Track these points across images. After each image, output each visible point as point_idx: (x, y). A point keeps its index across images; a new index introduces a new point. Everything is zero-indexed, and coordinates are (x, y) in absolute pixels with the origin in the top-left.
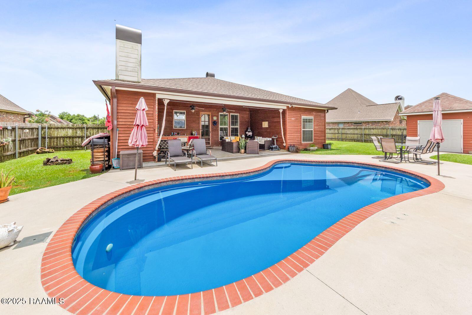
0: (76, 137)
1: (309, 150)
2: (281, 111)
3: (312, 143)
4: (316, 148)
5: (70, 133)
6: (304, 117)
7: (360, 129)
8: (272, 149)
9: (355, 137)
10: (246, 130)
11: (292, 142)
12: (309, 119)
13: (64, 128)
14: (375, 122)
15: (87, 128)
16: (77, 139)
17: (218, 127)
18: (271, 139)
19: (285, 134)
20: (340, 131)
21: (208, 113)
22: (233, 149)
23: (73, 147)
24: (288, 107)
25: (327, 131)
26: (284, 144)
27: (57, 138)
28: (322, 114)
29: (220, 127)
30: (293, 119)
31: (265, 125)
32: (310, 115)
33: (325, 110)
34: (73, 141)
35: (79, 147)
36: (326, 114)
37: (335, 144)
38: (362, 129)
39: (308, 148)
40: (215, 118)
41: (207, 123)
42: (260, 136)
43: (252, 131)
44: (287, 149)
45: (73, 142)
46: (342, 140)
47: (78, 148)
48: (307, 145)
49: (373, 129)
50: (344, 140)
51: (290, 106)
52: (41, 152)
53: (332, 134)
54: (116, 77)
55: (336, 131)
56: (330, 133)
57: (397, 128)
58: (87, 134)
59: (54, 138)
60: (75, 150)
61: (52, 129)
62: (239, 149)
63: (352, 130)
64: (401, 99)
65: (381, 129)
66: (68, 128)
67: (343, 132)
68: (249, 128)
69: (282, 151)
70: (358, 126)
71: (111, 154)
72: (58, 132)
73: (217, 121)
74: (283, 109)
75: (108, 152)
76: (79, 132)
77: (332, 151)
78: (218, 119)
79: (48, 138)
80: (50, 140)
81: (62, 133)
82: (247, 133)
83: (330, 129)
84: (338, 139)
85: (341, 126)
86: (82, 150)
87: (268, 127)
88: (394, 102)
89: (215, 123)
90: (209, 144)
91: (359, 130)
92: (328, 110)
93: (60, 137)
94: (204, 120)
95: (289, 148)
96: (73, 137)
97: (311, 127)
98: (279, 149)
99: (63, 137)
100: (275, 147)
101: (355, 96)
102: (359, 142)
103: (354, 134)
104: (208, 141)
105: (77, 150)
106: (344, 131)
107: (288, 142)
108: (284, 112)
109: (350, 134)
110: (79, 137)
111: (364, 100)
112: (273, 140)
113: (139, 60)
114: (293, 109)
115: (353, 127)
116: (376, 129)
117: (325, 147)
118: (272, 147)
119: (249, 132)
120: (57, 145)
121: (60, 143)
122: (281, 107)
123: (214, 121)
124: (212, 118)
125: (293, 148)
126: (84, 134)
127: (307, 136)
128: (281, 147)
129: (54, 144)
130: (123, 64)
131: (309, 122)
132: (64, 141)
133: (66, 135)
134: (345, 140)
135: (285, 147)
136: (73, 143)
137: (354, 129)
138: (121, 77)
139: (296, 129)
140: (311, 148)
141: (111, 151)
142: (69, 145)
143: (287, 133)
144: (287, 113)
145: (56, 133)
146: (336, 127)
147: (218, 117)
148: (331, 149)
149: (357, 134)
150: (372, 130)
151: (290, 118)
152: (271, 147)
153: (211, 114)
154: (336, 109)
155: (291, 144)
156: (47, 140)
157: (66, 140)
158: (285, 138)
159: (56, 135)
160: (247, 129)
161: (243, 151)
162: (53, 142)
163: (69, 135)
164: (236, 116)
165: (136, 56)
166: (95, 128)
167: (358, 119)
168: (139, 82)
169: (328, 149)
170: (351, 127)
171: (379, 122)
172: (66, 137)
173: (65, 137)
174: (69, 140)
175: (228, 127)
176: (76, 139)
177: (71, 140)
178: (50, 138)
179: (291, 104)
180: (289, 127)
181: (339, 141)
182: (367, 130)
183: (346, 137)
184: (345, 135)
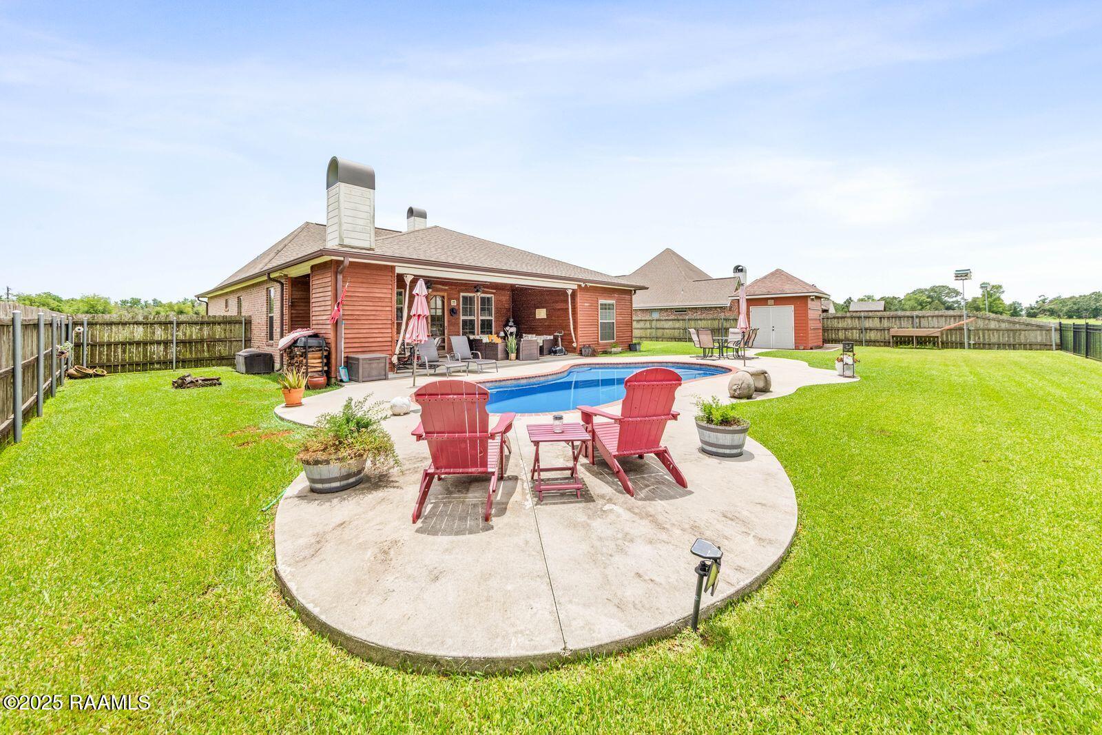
0: (152, 343)
1: (610, 353)
2: (569, 292)
3: (614, 343)
4: (620, 349)
5: (139, 333)
6: (601, 301)
7: (683, 320)
8: (555, 352)
9: (676, 333)
10: (504, 323)
11: (585, 340)
12: (609, 305)
13: (124, 324)
14: (706, 308)
15: (179, 324)
16: (155, 346)
17: (459, 318)
18: (552, 337)
19: (575, 328)
20: (654, 324)
21: (442, 294)
22: (497, 354)
23: (145, 364)
24: (579, 286)
25: (635, 324)
26: (575, 345)
27: (109, 344)
28: (627, 297)
29: (462, 318)
30: (586, 304)
31: (541, 314)
32: (610, 298)
33: (631, 290)
34: (145, 351)
35: (158, 363)
36: (633, 297)
37: (646, 345)
38: (685, 320)
39: (610, 350)
40: (454, 303)
41: (439, 312)
42: (533, 334)
43: (516, 324)
44: (579, 352)
45: (147, 353)
46: (657, 339)
47: (156, 366)
48: (606, 345)
49: (701, 320)
51: (583, 285)
52: (80, 375)
53: (642, 329)
54: (340, 240)
55: (648, 325)
56: (638, 329)
57: (731, 318)
58: (177, 335)
59: (101, 345)
60: (151, 370)
61: (98, 326)
62: (507, 353)
63: (671, 323)
64: (741, 270)
65: (712, 319)
66: (134, 324)
67: (658, 326)
68: (511, 320)
69: (570, 355)
70: (681, 314)
71: (333, 361)
72: (112, 332)
73: (456, 308)
74: (573, 290)
75: (328, 357)
76: (159, 333)
77: (642, 353)
78: (458, 304)
79: (88, 345)
80: (92, 350)
81: (121, 334)
82: (508, 328)
83: (638, 321)
84: (651, 338)
85: (656, 316)
86: (166, 369)
87: (545, 317)
88: (733, 276)
89: (453, 311)
90: (444, 349)
91: (681, 322)
92: (635, 291)
93: (116, 344)
94: (434, 307)
95: (581, 351)
96: (145, 344)
97: (611, 318)
98: (566, 353)
99: (123, 344)
100: (560, 350)
101: (677, 263)
102: (681, 341)
103: (674, 329)
104: (443, 344)
105: (154, 369)
106: (660, 324)
107: (580, 340)
108: (574, 293)
109: (668, 329)
110: (159, 343)
111: (691, 270)
112: (556, 339)
113: (372, 214)
114: (586, 289)
115: (673, 317)
116: (704, 319)
117: (632, 348)
118: (556, 351)
119: (511, 327)
120: (109, 360)
121: (115, 356)
122: (570, 286)
123: (453, 309)
124: (449, 303)
125: (587, 350)
126: (172, 335)
127: (607, 330)
128: (569, 349)
129: (100, 358)
130: (350, 220)
131: (609, 309)
132: (124, 352)
133: (130, 339)
134: (661, 339)
135: (575, 348)
136: (145, 356)
137: (675, 320)
138: (346, 242)
139: (591, 321)
140: (613, 350)
141: (333, 356)
142: (136, 359)
143: (579, 326)
144: (579, 295)
145: (106, 335)
146: (647, 317)
147: (458, 300)
148: (640, 351)
149: (679, 329)
150: (699, 322)
151: (583, 303)
152: (554, 349)
153: (448, 295)
154: (648, 288)
155: (585, 343)
156: (86, 350)
157: (130, 349)
158: (575, 334)
159: (106, 339)
160: (508, 321)
161: (513, 356)
162: (100, 353)
163: (136, 339)
164: (488, 298)
165: (367, 209)
166: (196, 323)
167: (681, 304)
168: (373, 250)
169: (636, 350)
170: (670, 318)
171: (711, 308)
172: (131, 344)
173: (128, 342)
174: (136, 349)
175: (475, 318)
176: (153, 347)
177: (141, 349)
178: (93, 346)
179: (584, 281)
180: (581, 318)
181: (651, 340)
182: (693, 322)
183: (663, 334)
184: (661, 330)
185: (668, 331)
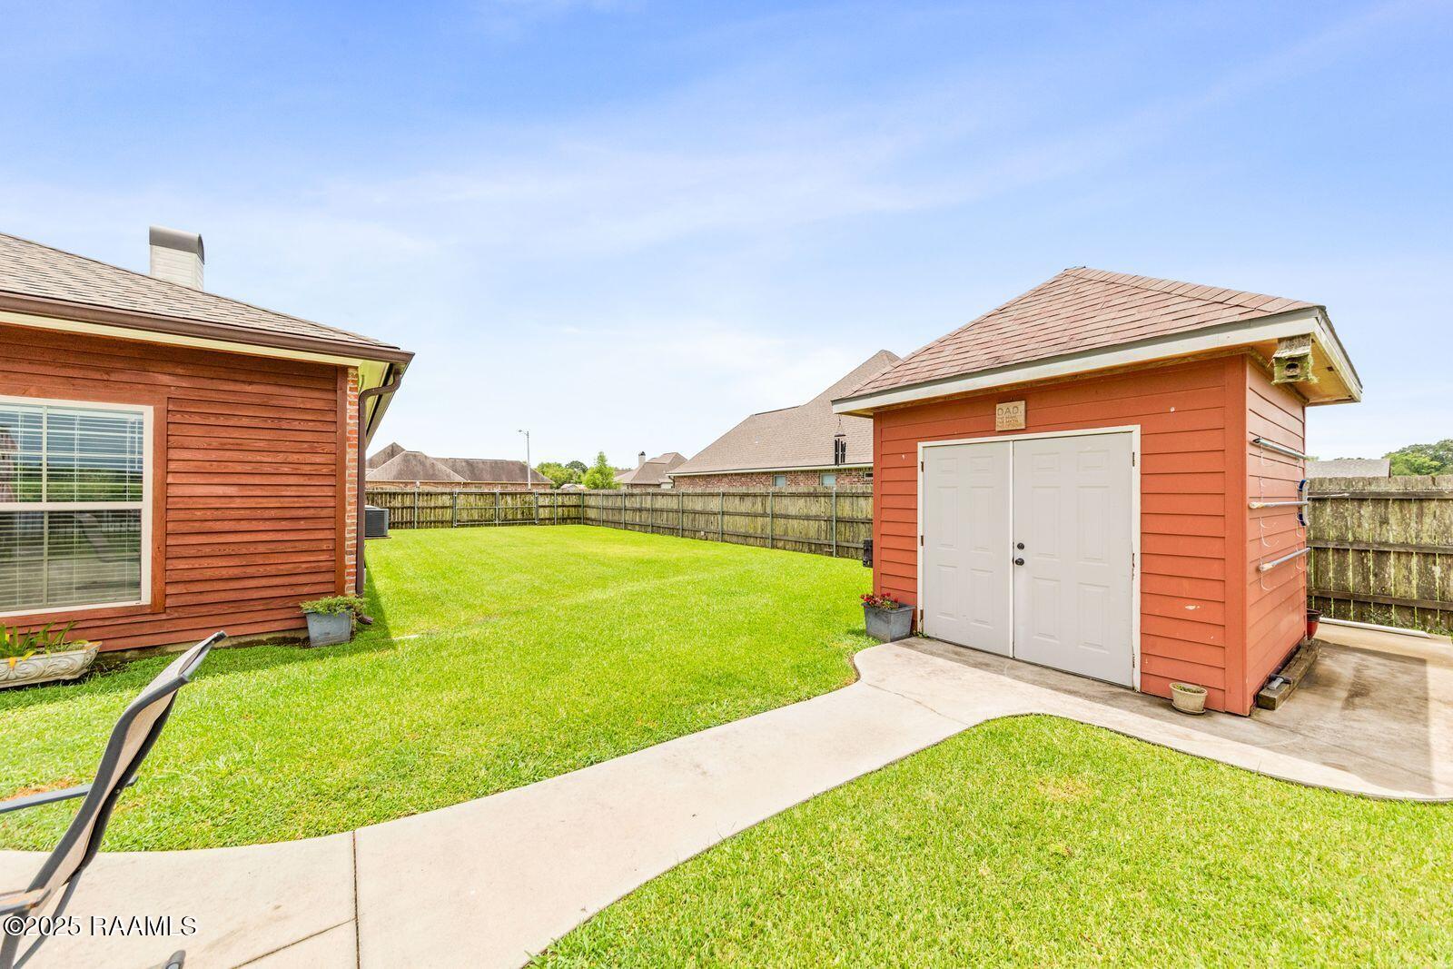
9: (812, 529)
20: (770, 503)
50: (781, 544)
53: (747, 515)
63: (801, 502)
67: (777, 510)
91: (823, 499)
103: (808, 518)
106: (778, 506)
109: (796, 517)
137: (809, 495)
149: (816, 518)
182: (848, 501)
183: (786, 533)
184: (783, 521)
185: (795, 523)
